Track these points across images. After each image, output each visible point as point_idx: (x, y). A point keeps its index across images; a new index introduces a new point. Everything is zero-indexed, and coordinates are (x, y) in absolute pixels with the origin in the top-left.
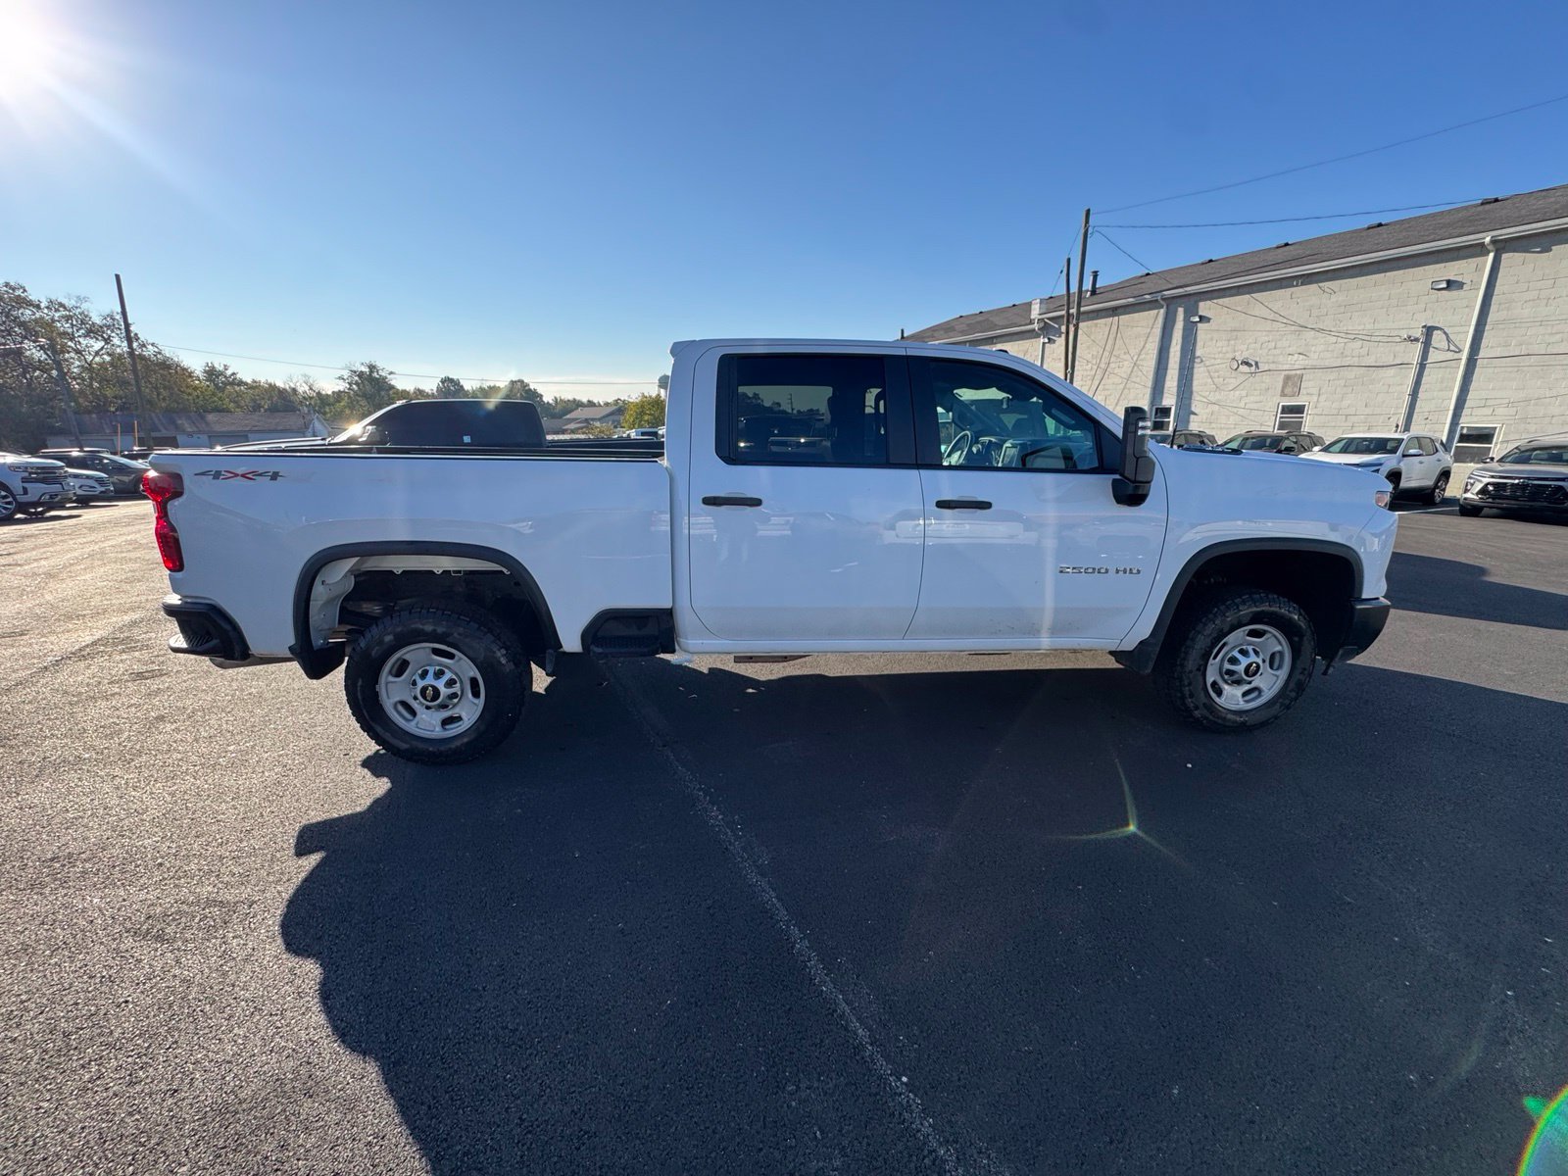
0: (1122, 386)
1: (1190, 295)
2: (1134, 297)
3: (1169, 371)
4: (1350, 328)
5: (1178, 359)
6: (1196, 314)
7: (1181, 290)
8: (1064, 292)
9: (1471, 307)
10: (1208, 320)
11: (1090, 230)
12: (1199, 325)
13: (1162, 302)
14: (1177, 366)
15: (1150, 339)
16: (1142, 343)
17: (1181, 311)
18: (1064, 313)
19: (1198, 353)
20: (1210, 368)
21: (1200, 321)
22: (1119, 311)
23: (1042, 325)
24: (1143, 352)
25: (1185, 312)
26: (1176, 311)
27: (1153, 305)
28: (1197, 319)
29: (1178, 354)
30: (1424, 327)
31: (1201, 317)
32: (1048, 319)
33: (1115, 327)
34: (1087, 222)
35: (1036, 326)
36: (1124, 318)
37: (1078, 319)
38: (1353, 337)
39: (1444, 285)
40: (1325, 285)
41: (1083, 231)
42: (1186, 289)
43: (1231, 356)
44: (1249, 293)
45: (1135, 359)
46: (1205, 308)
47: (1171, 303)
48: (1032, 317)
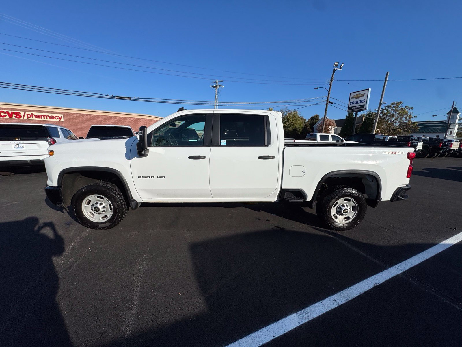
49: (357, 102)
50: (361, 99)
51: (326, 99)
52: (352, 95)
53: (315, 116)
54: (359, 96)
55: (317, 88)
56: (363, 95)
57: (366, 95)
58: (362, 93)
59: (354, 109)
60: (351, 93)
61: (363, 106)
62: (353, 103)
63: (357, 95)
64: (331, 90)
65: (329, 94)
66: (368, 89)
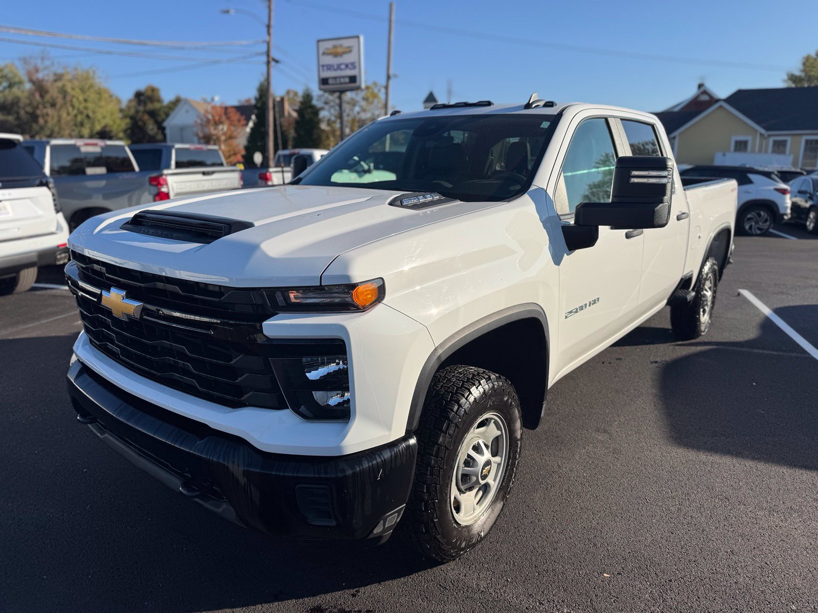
49: (339, 67)
50: (347, 59)
51: (264, 48)
52: (325, 46)
53: (147, 90)
54: (339, 50)
55: (227, 12)
56: (348, 50)
57: (355, 51)
58: (346, 43)
59: (333, 84)
60: (319, 41)
61: (353, 79)
62: (329, 67)
63: (335, 47)
64: (272, 23)
65: (269, 34)
66: (358, 37)
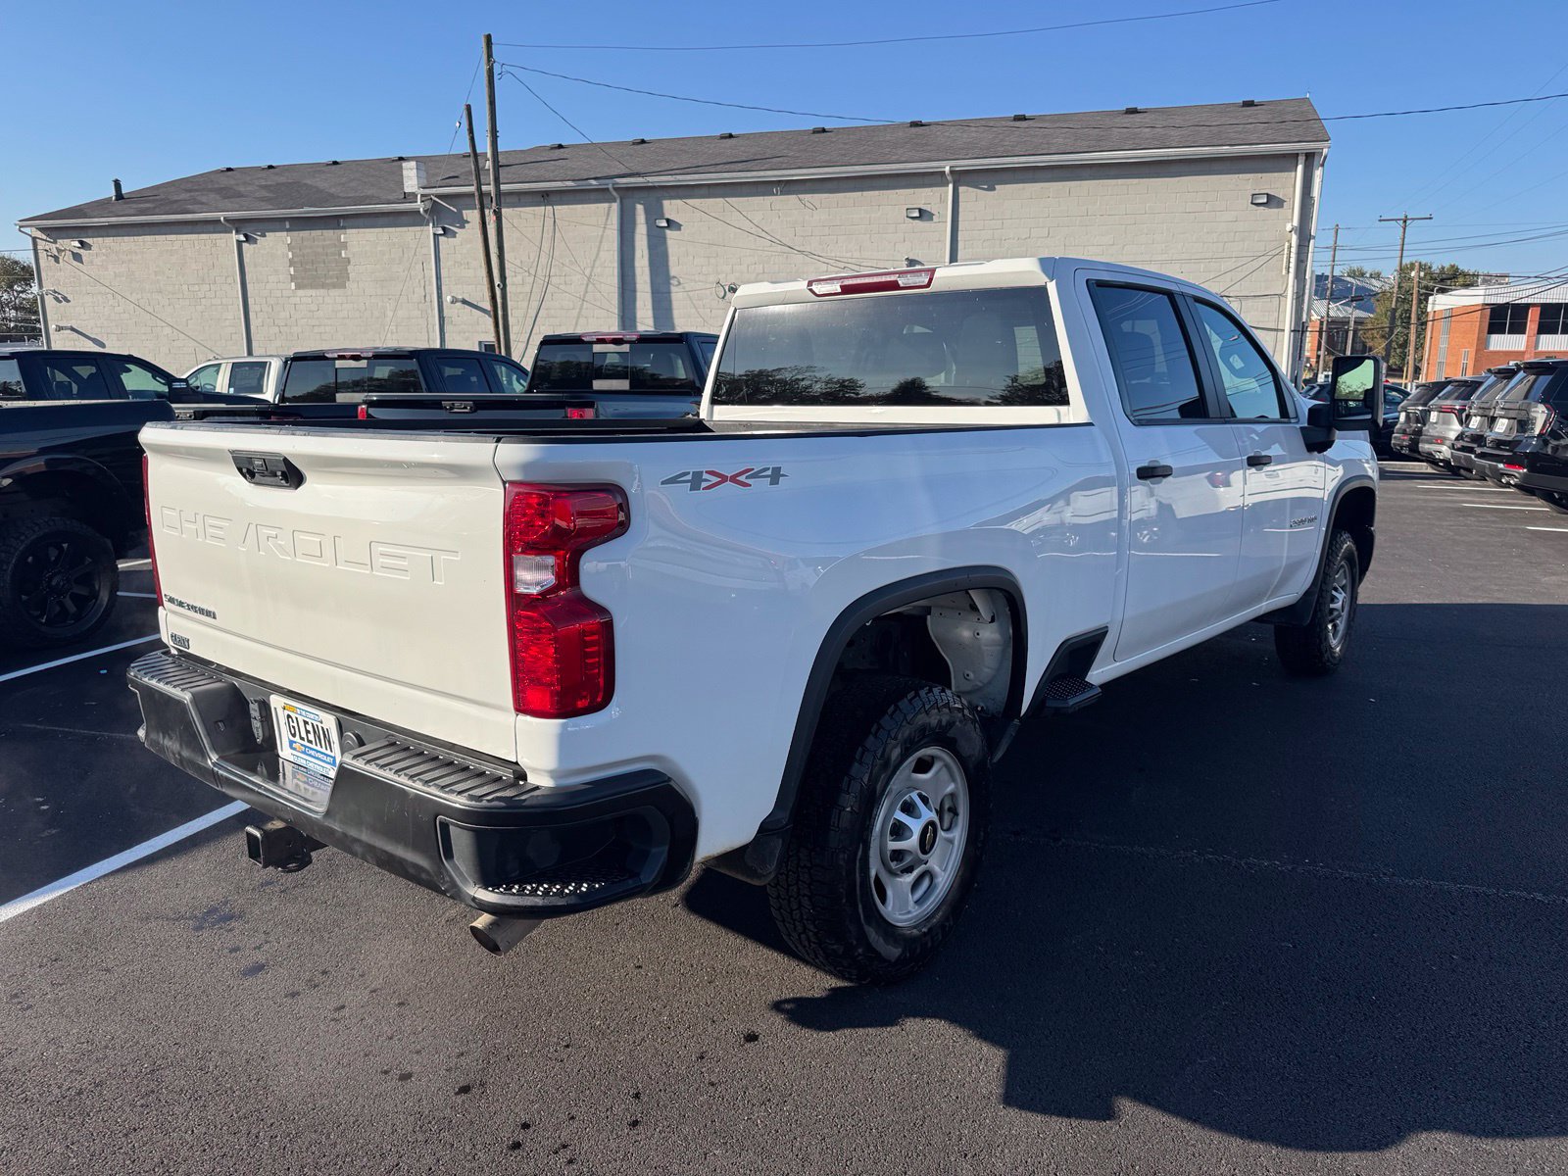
0: (575, 313)
1: (653, 188)
2: (573, 180)
3: (638, 295)
4: (838, 254)
5: (647, 278)
6: (662, 217)
7: (640, 180)
8: (468, 150)
9: (941, 241)
10: (678, 227)
11: (497, 69)
12: (668, 232)
13: (614, 193)
14: (648, 288)
15: (605, 246)
16: (595, 251)
17: (640, 208)
18: (472, 189)
19: (673, 272)
20: (691, 294)
21: (668, 227)
22: (553, 198)
23: (429, 205)
24: (597, 263)
25: (647, 212)
26: (634, 209)
27: (599, 195)
28: (665, 224)
29: (647, 270)
30: (907, 259)
31: (668, 221)
32: (437, 196)
33: (549, 222)
34: (490, 55)
35: (419, 206)
36: (562, 210)
37: (499, 203)
38: (842, 265)
39: (917, 214)
40: (807, 197)
41: (485, 68)
42: (650, 179)
43: (712, 278)
44: (723, 196)
45: (587, 272)
46: (672, 208)
47: (627, 196)
48: (407, 190)
